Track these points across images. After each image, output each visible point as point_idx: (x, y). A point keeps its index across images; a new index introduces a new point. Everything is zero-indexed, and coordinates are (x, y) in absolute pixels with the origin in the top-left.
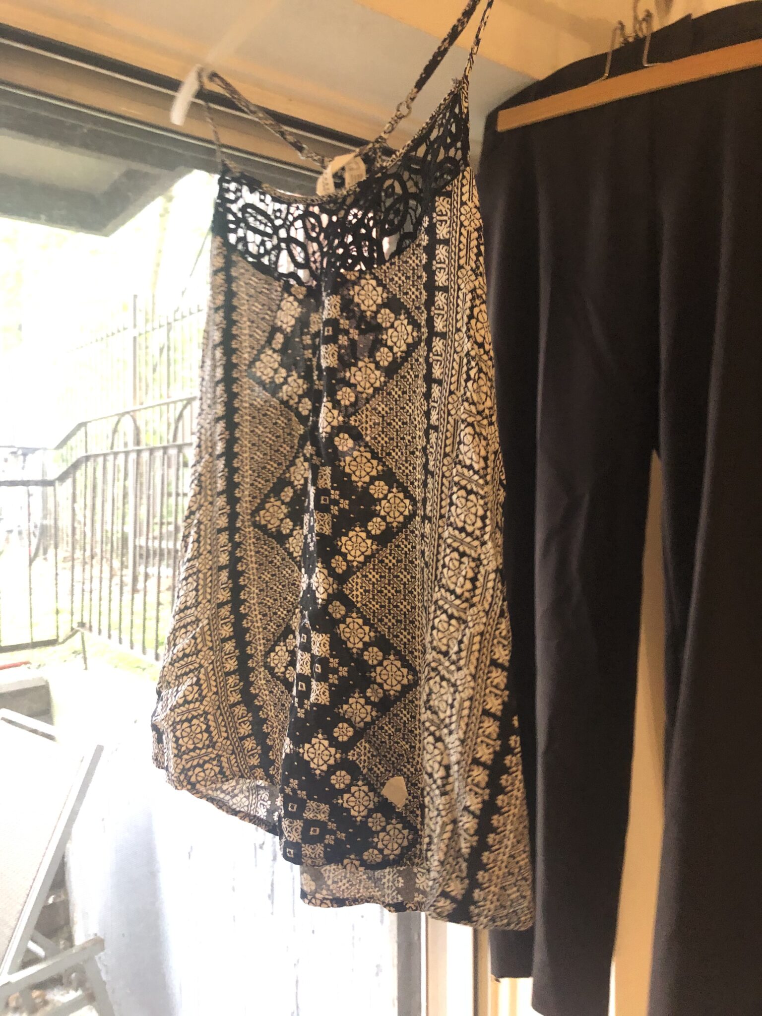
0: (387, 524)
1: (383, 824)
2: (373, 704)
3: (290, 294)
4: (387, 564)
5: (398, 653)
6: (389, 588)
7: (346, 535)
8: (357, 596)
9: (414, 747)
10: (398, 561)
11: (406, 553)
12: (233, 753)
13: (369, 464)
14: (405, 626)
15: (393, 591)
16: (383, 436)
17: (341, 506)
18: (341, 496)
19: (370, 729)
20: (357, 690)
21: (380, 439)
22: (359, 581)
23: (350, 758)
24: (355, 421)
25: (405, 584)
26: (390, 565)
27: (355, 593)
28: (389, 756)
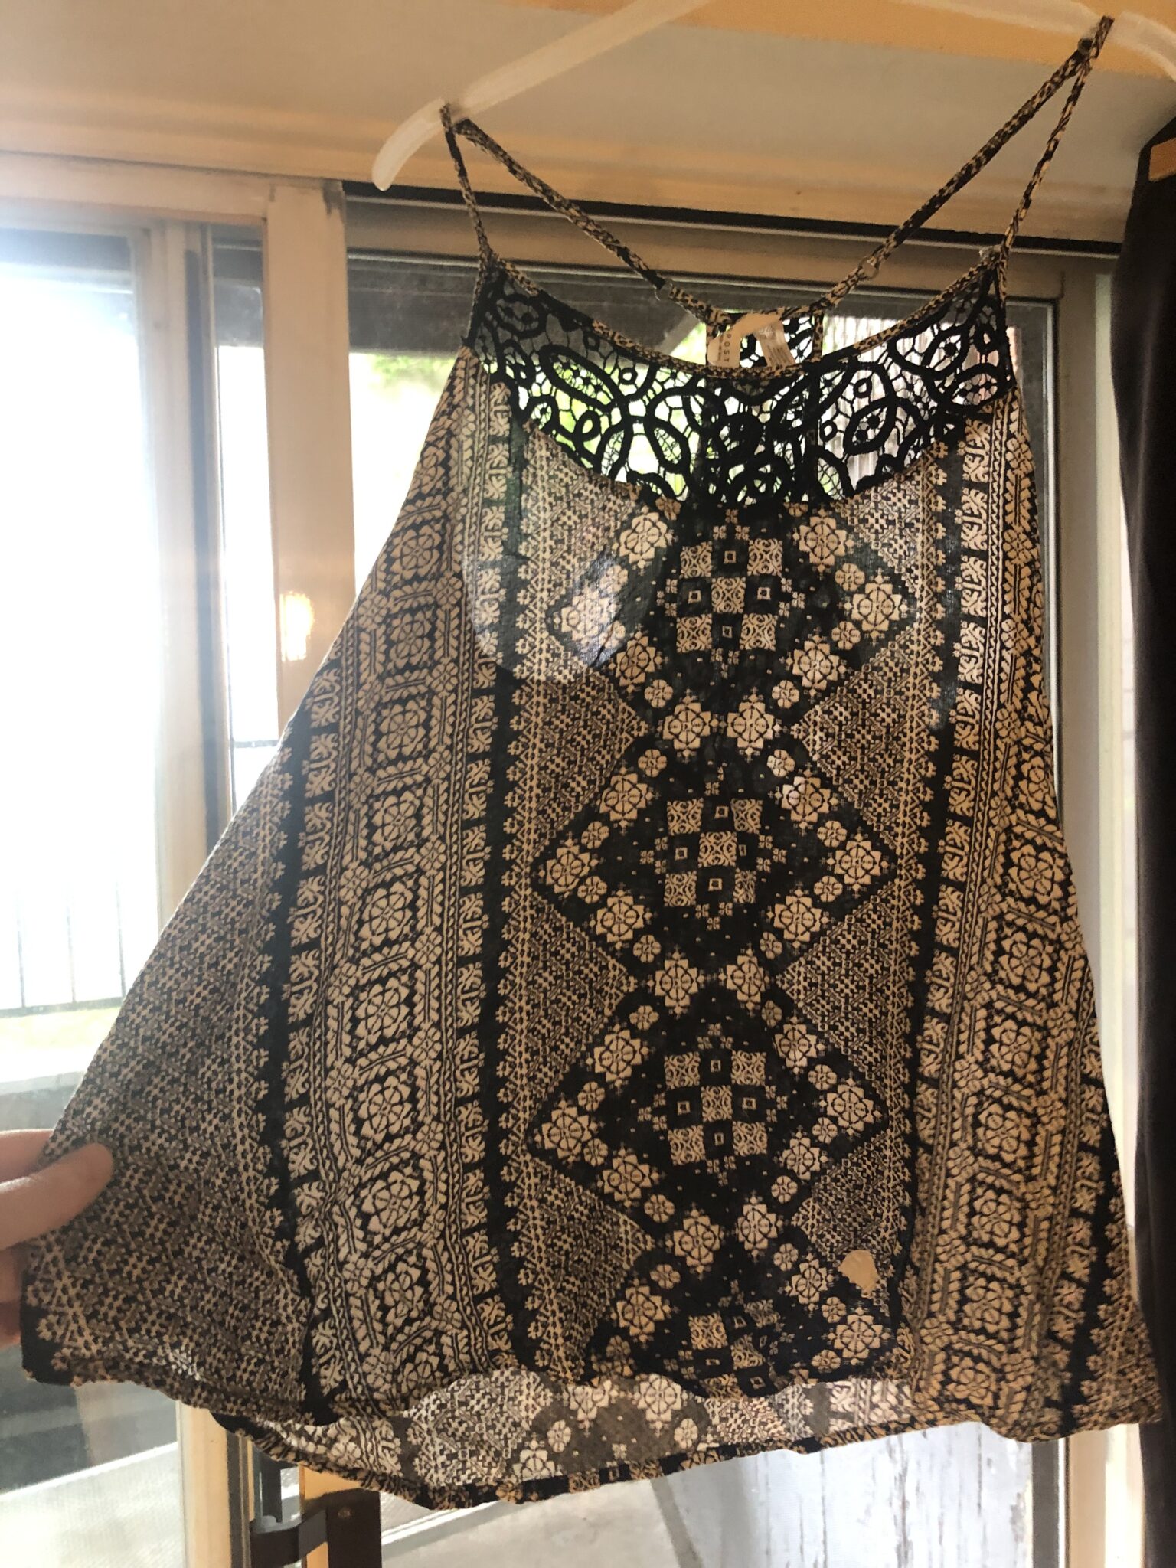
0: (845, 886)
1: (843, 1313)
2: (823, 1147)
3: (653, 508)
4: (844, 946)
5: (859, 1077)
6: (847, 981)
7: (782, 901)
8: (799, 992)
9: (881, 1216)
10: (861, 943)
11: (873, 932)
12: (464, 1326)
13: (817, 796)
14: (871, 1038)
15: (852, 987)
16: (839, 753)
17: (775, 859)
18: (775, 844)
19: (819, 1181)
20: (800, 1127)
21: (834, 758)
22: (802, 970)
23: (794, 1223)
24: (799, 731)
25: (871, 977)
26: (849, 947)
27: (795, 987)
28: (849, 1220)
